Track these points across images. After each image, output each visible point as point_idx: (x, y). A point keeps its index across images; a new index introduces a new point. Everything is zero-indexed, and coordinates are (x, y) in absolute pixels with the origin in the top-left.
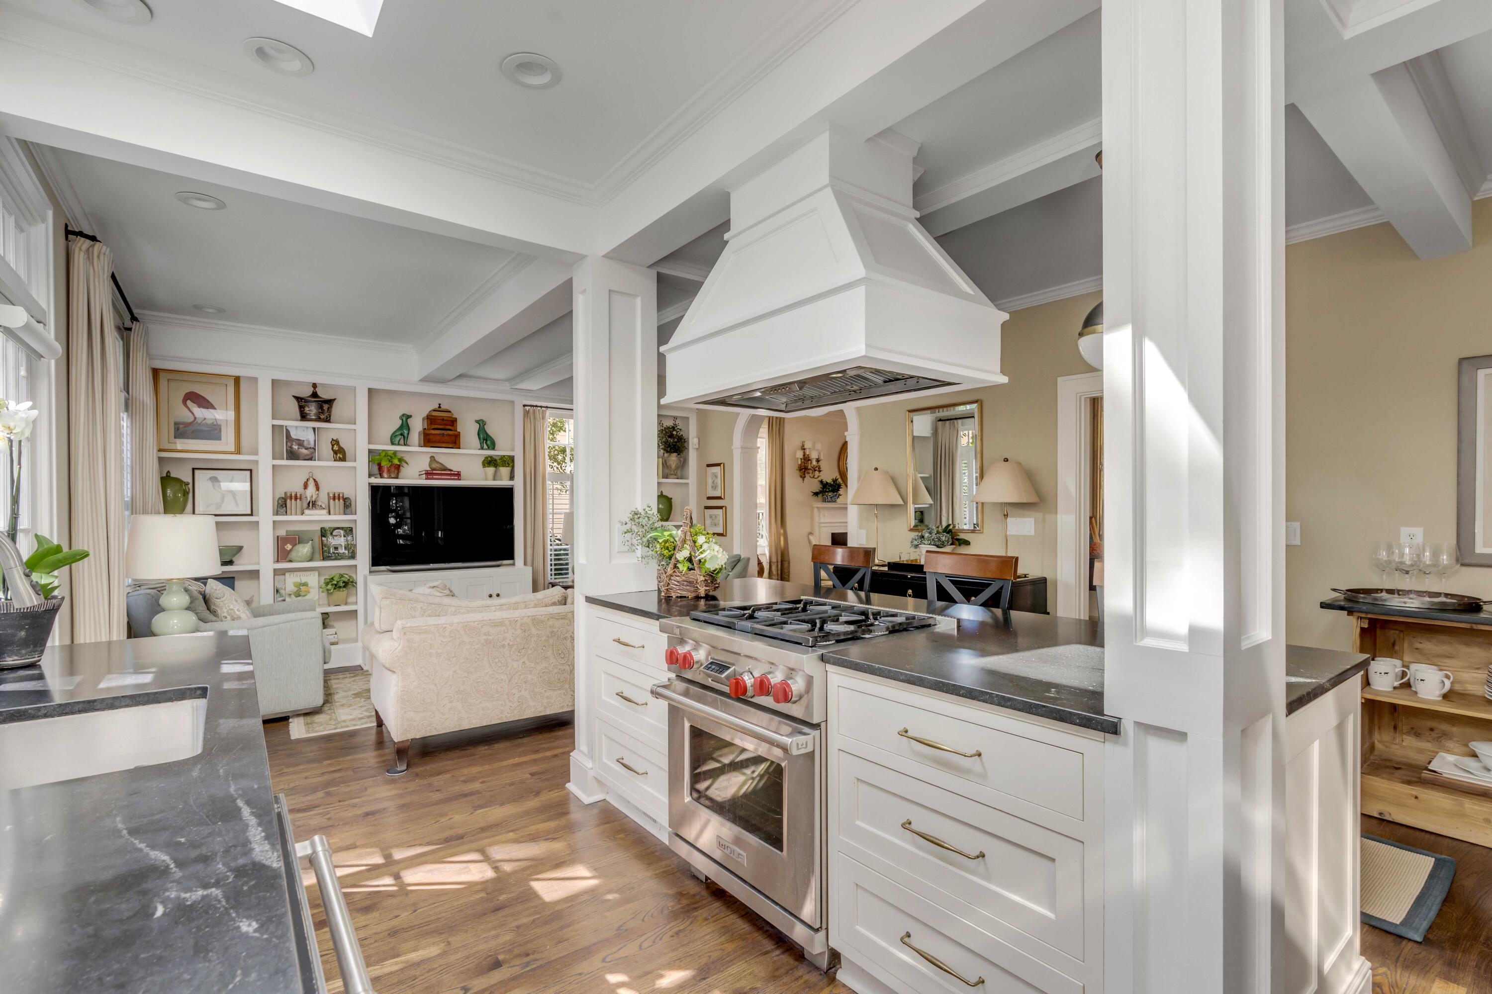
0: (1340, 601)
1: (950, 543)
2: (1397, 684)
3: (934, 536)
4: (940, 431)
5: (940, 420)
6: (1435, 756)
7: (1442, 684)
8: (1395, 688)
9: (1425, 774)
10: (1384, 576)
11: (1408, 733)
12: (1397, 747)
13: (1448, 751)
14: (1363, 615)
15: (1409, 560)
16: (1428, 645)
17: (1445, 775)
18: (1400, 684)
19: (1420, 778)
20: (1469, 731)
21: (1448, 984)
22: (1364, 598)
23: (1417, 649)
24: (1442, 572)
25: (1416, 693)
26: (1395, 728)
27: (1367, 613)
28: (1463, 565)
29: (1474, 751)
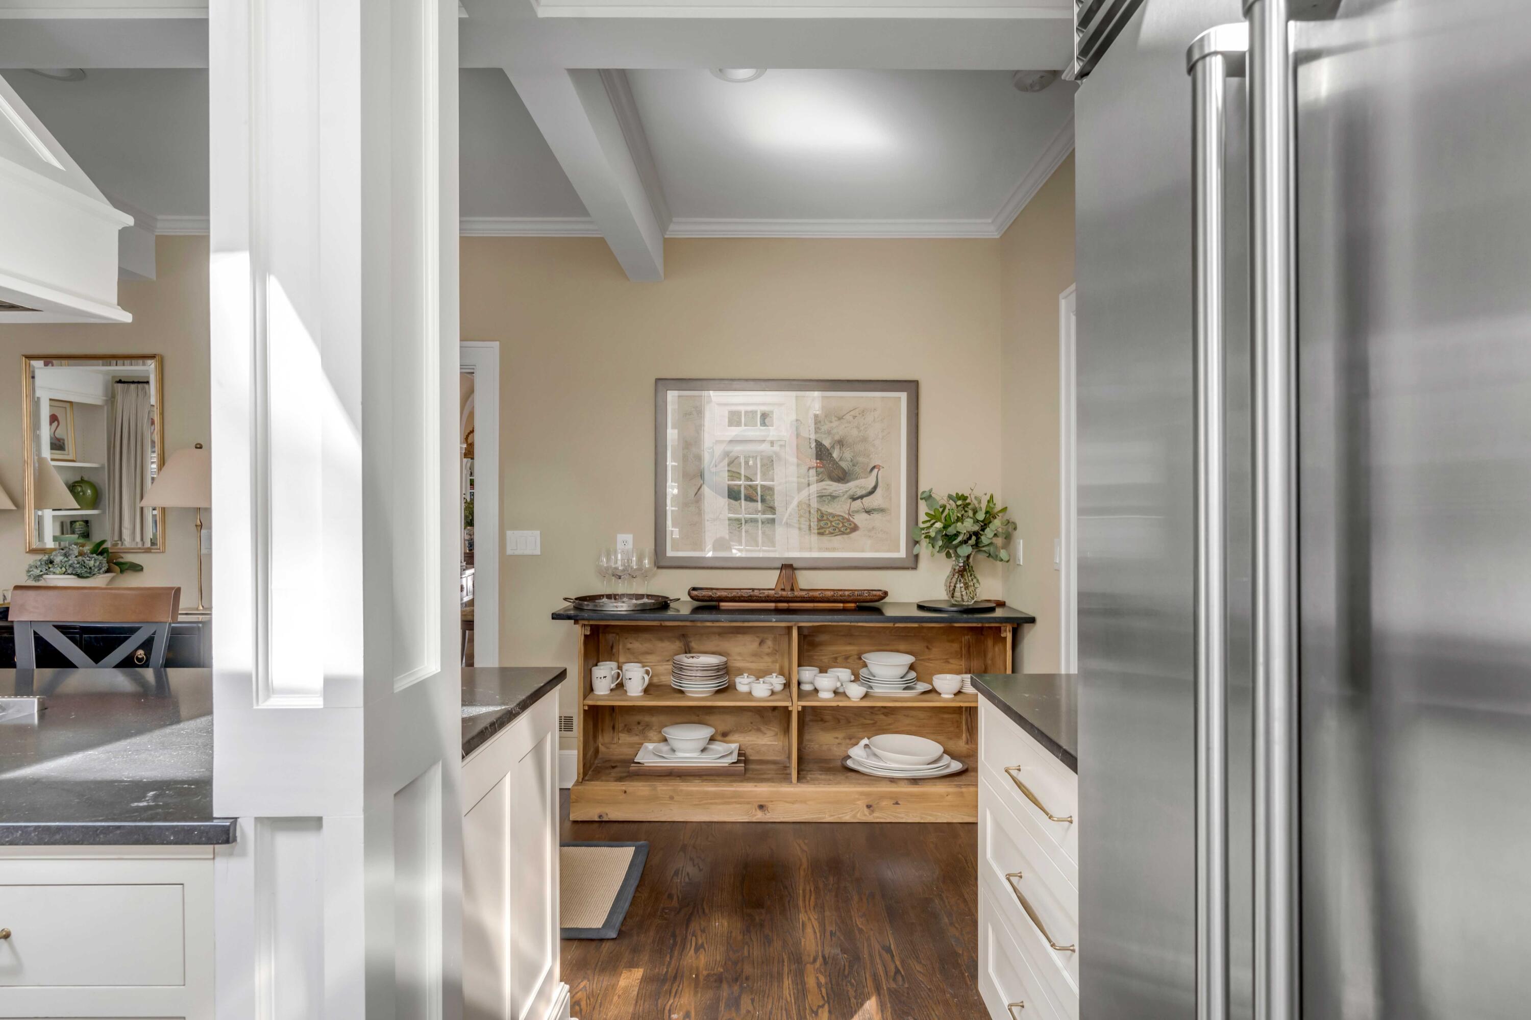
0: (569, 610)
1: (103, 569)
2: (613, 686)
3: (73, 559)
4: (119, 398)
5: (120, 382)
6: (640, 748)
7: (643, 680)
8: (612, 690)
9: (633, 767)
10: (605, 582)
11: (622, 731)
12: (615, 746)
13: (651, 741)
14: (586, 623)
15: (622, 565)
16: (636, 645)
17: (646, 765)
18: (616, 685)
19: (629, 772)
20: (663, 718)
21: (630, 971)
22: (588, 605)
23: (628, 649)
24: (645, 575)
25: (626, 691)
26: (614, 728)
27: (588, 620)
28: (659, 567)
29: (665, 737)
